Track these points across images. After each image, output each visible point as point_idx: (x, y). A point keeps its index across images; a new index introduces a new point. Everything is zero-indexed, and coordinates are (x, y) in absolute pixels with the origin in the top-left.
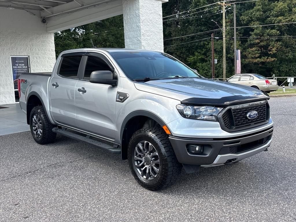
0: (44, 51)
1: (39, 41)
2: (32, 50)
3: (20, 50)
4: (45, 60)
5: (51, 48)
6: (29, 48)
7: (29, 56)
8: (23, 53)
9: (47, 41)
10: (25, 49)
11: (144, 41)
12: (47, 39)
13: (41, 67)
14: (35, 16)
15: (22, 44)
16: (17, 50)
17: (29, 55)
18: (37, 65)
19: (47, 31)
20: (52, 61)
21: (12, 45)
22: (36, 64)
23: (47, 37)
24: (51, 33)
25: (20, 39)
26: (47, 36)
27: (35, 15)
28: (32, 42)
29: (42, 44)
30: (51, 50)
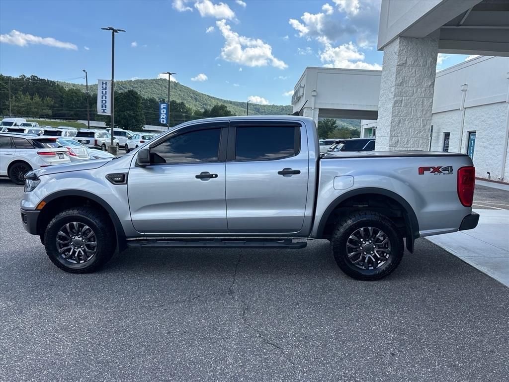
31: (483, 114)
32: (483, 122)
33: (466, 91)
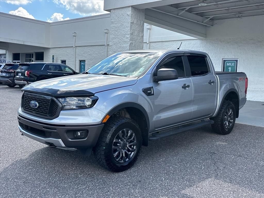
31: (89, 51)
32: (89, 56)
33: (76, 36)
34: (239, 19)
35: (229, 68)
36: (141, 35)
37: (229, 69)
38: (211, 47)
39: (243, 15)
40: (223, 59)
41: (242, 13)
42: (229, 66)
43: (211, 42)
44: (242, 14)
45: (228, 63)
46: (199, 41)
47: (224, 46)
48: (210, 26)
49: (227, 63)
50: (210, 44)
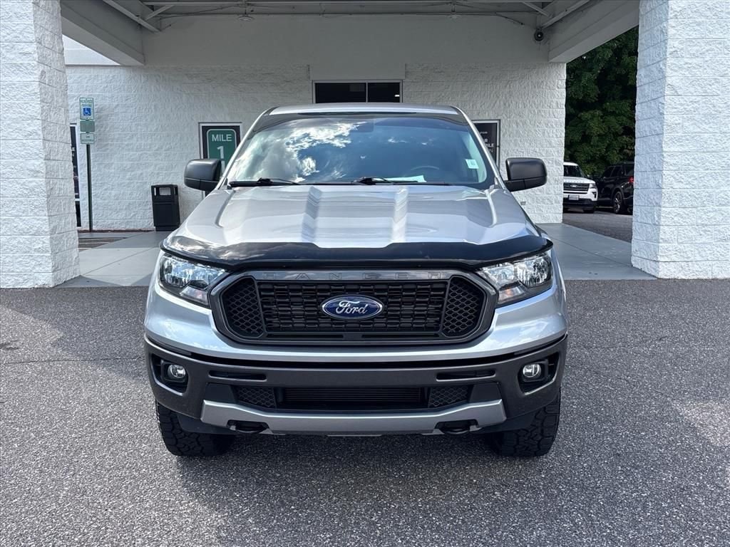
0: (537, 108)
1: (528, 84)
2: (509, 106)
3: (481, 106)
4: (537, 129)
5: (555, 100)
6: (502, 103)
7: (500, 120)
8: (487, 114)
9: (547, 83)
10: (492, 105)
11: (676, 71)
12: (549, 78)
13: (527, 145)
14: (523, 26)
15: (486, 94)
16: (475, 107)
17: (499, 118)
18: (515, 140)
19: (548, 60)
20: (554, 131)
21: (465, 96)
22: (515, 138)
23: (547, 72)
24: (558, 63)
25: (483, 83)
26: (549, 72)
27: (522, 24)
28: (510, 88)
29: (535, 92)
30: (554, 104)
34: (246, 19)
35: (218, 148)
36: (57, 48)
37: (220, 150)
38: (162, 90)
39: (256, 9)
40: (199, 123)
41: (253, 5)
42: (220, 143)
43: (159, 76)
44: (252, 8)
45: (215, 133)
46: (122, 71)
47: (200, 90)
48: (152, 32)
49: (213, 136)
50: (157, 80)
